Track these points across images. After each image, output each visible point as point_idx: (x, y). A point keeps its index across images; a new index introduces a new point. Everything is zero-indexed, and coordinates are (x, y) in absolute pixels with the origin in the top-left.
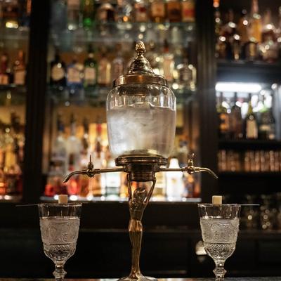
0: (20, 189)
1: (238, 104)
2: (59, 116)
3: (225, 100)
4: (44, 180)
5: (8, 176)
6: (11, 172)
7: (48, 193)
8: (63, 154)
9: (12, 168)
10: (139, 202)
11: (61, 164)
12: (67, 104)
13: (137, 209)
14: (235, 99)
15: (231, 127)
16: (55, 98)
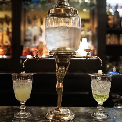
0: (11, 52)
1: (118, 10)
2: (28, 17)
3: (111, 8)
4: (22, 48)
5: (5, 46)
6: (6, 44)
7: (24, 54)
8: (31, 35)
9: (7, 42)
10: (61, 74)
11: (30, 40)
12: (33, 10)
13: (61, 77)
14: (117, 7)
15: (114, 22)
16: (26, 8)
